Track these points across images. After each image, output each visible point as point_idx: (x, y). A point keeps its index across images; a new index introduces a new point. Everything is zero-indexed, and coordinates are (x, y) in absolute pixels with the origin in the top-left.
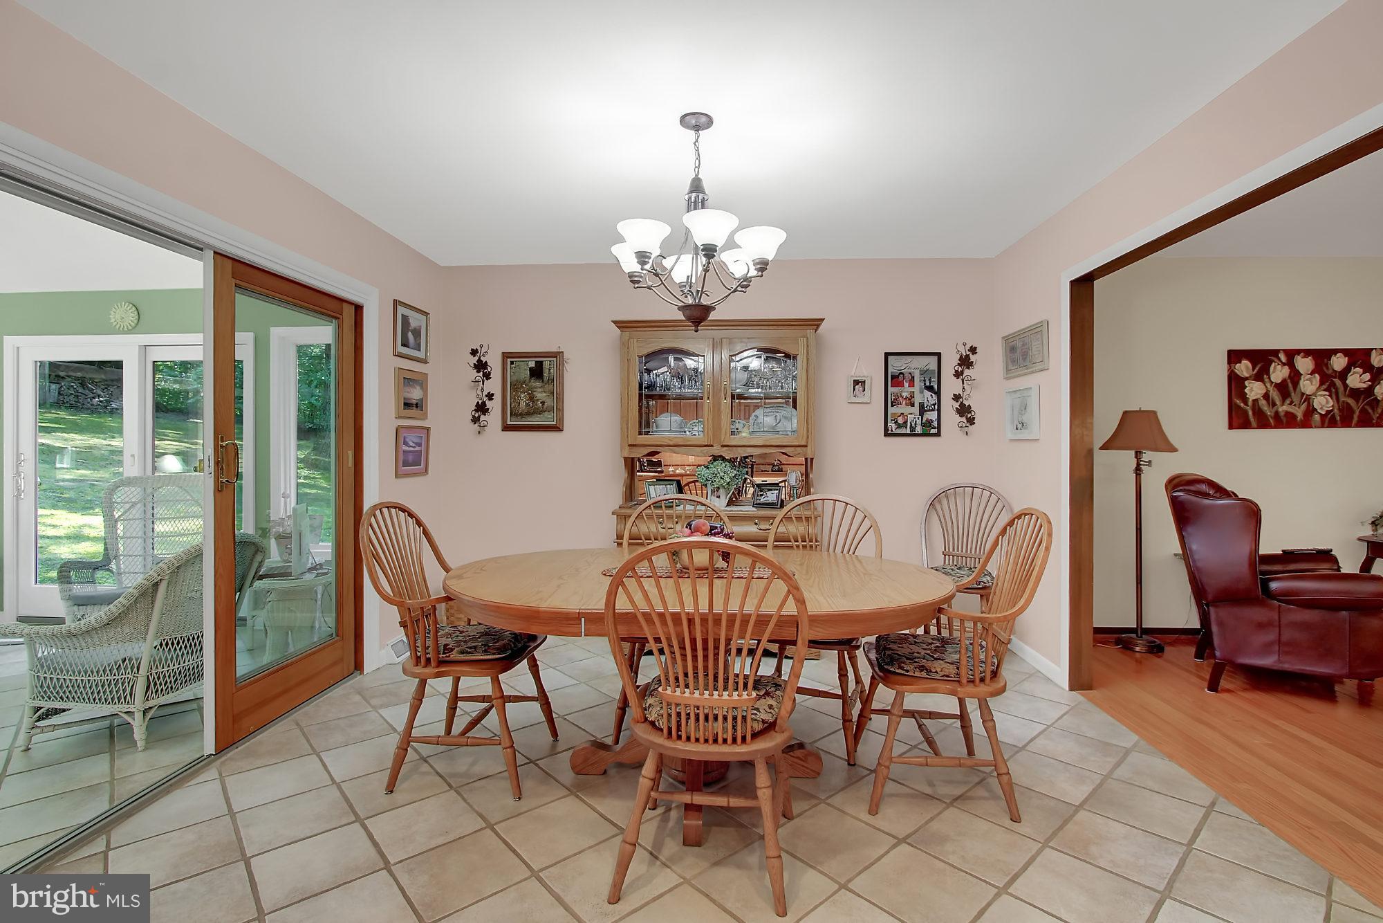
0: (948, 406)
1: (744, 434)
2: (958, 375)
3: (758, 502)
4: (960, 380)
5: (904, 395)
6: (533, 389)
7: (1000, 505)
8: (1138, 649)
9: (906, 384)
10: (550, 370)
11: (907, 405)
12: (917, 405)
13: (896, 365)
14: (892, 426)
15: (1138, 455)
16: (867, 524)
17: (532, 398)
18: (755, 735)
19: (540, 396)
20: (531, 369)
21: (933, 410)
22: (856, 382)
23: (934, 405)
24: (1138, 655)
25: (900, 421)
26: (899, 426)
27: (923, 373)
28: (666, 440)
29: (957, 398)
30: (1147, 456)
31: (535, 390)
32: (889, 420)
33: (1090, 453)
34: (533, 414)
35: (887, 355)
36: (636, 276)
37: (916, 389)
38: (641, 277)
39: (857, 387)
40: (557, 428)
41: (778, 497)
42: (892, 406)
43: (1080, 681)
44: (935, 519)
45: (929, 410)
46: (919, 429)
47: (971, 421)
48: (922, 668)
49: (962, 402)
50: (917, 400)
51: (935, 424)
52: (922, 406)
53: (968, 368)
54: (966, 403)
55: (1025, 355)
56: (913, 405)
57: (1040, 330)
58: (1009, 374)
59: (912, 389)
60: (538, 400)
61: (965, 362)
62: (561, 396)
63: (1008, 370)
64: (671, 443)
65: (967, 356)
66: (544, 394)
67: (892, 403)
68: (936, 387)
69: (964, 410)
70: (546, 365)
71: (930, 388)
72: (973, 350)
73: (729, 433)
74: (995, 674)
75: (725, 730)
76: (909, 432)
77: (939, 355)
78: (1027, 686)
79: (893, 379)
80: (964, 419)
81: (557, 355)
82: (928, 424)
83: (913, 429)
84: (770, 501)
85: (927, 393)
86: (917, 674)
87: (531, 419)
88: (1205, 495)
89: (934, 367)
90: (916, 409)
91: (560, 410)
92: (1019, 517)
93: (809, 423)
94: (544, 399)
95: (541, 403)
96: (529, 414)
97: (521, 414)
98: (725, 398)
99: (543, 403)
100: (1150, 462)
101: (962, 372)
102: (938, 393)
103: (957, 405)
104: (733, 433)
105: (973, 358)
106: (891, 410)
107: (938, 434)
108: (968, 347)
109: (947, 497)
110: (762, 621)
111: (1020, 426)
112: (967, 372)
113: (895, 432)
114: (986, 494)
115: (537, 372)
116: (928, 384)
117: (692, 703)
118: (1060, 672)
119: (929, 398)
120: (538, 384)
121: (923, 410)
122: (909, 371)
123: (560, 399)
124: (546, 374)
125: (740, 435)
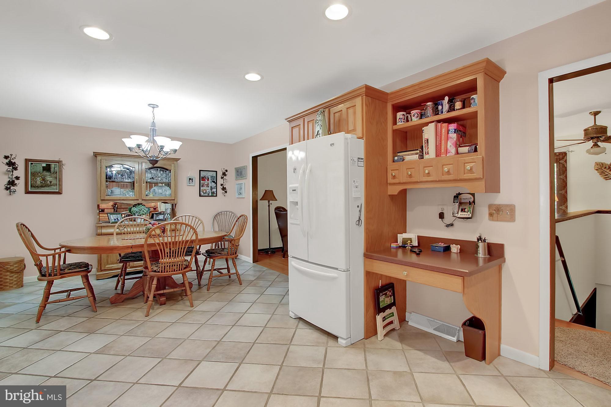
0: (219, 188)
1: (151, 196)
2: (222, 178)
3: (156, 219)
4: (223, 179)
5: (206, 183)
6: (45, 176)
7: (234, 216)
8: (269, 253)
9: (206, 180)
10: (54, 168)
11: (206, 187)
12: (210, 187)
13: (203, 174)
14: (202, 193)
15: (269, 202)
16: (200, 222)
17: (44, 180)
18: (185, 268)
19: (49, 178)
20: (43, 167)
21: (215, 189)
22: (190, 179)
23: (215, 187)
24: (269, 254)
25: (204, 192)
26: (204, 193)
27: (212, 177)
28: (119, 198)
29: (222, 185)
30: (271, 202)
31: (46, 176)
32: (201, 192)
33: (257, 201)
34: (44, 187)
35: (200, 171)
36: (131, 148)
37: (209, 182)
38: (133, 149)
39: (190, 180)
40: (59, 193)
41: (164, 217)
42: (202, 187)
43: (255, 261)
44: (215, 222)
45: (214, 189)
46: (210, 194)
47: (226, 192)
48: (219, 253)
49: (223, 186)
50: (210, 185)
51: (215, 193)
52: (211, 187)
53: (225, 176)
54: (225, 187)
55: (241, 174)
56: (208, 187)
57: (245, 168)
58: (237, 179)
59: (208, 182)
60: (48, 181)
61: (224, 174)
62: (61, 179)
63: (237, 178)
64: (121, 199)
65: (225, 172)
66: (51, 178)
67: (202, 186)
68: (215, 181)
69: (224, 189)
70: (53, 166)
71: (214, 182)
72: (226, 171)
73: (145, 195)
74: (236, 253)
75: (177, 268)
76: (207, 195)
77: (216, 172)
78: (242, 264)
79: (202, 179)
80: (224, 191)
81: (59, 162)
82: (213, 193)
83: (208, 194)
84: (161, 219)
85: (213, 183)
86: (218, 255)
87: (44, 189)
88: (281, 211)
89: (215, 175)
90: (209, 188)
91: (60, 185)
92: (240, 217)
93: (176, 192)
94: (51, 181)
95: (49, 182)
96: (42, 186)
97: (37, 186)
98: (144, 183)
99: (51, 182)
100: (271, 203)
101: (223, 177)
102: (216, 183)
103: (222, 187)
104: (147, 195)
105: (226, 173)
106: (201, 188)
107: (216, 196)
108: (225, 170)
109: (219, 215)
110: (187, 241)
111: (240, 194)
112: (225, 177)
113: (203, 195)
114: (231, 213)
115: (47, 168)
116: (213, 180)
117: (169, 262)
118: (250, 259)
119: (213, 185)
120: (48, 174)
121: (212, 188)
122: (207, 176)
123: (60, 180)
124: (52, 170)
125: (149, 196)
